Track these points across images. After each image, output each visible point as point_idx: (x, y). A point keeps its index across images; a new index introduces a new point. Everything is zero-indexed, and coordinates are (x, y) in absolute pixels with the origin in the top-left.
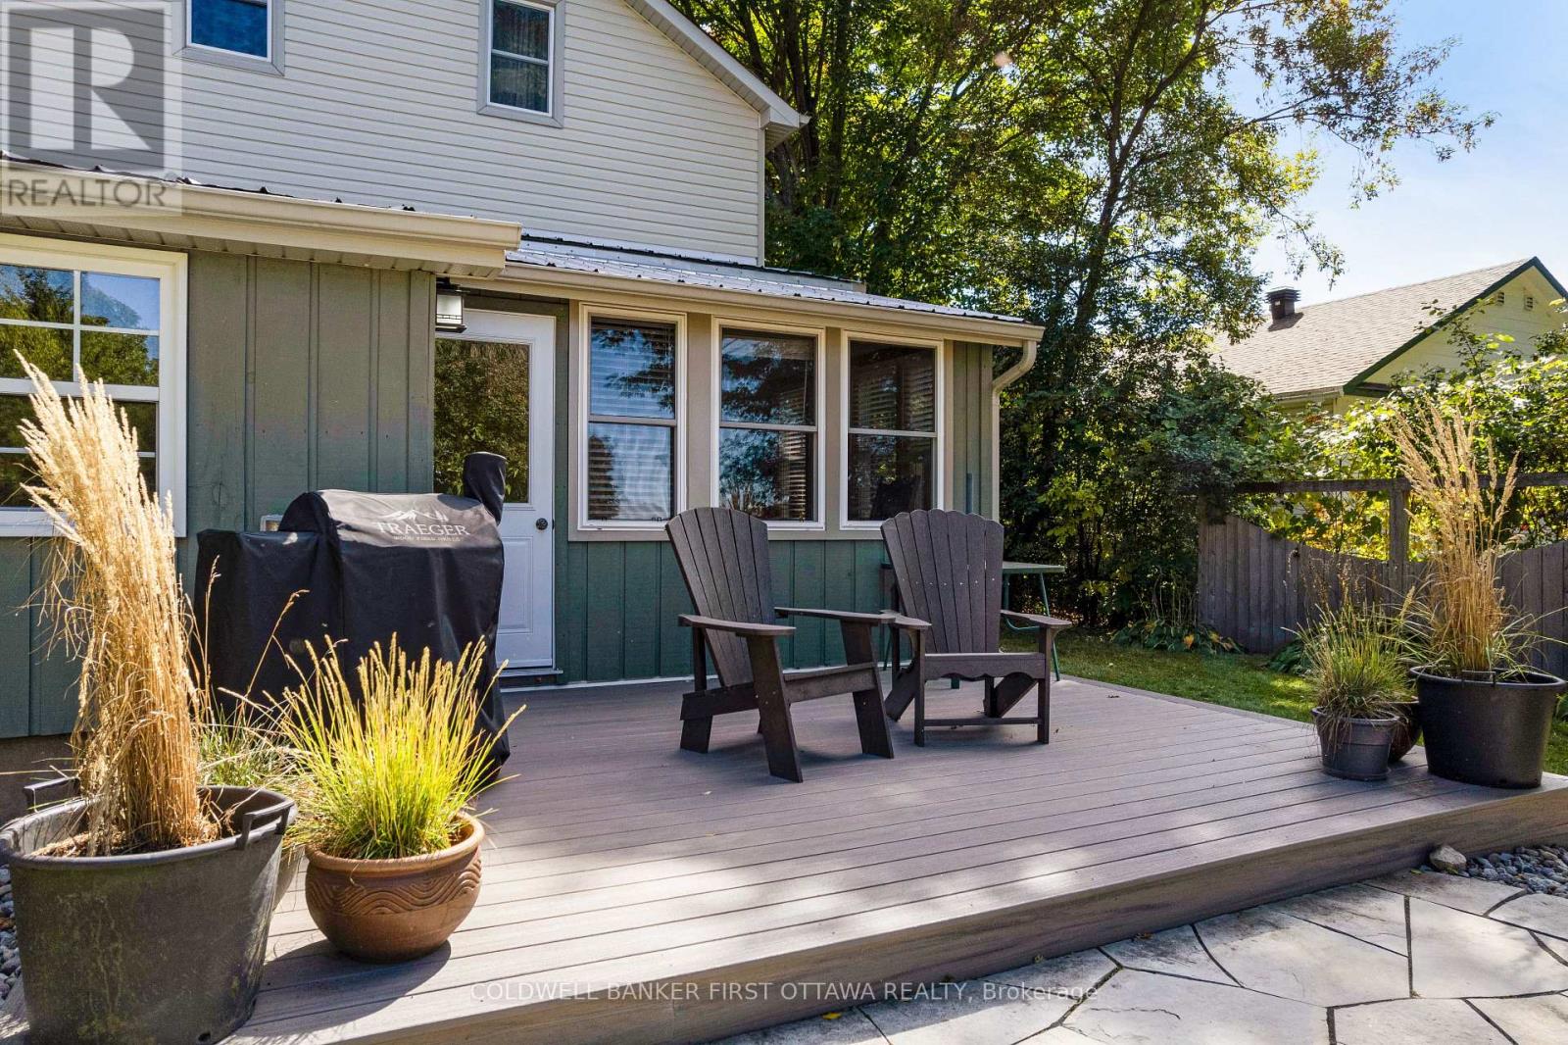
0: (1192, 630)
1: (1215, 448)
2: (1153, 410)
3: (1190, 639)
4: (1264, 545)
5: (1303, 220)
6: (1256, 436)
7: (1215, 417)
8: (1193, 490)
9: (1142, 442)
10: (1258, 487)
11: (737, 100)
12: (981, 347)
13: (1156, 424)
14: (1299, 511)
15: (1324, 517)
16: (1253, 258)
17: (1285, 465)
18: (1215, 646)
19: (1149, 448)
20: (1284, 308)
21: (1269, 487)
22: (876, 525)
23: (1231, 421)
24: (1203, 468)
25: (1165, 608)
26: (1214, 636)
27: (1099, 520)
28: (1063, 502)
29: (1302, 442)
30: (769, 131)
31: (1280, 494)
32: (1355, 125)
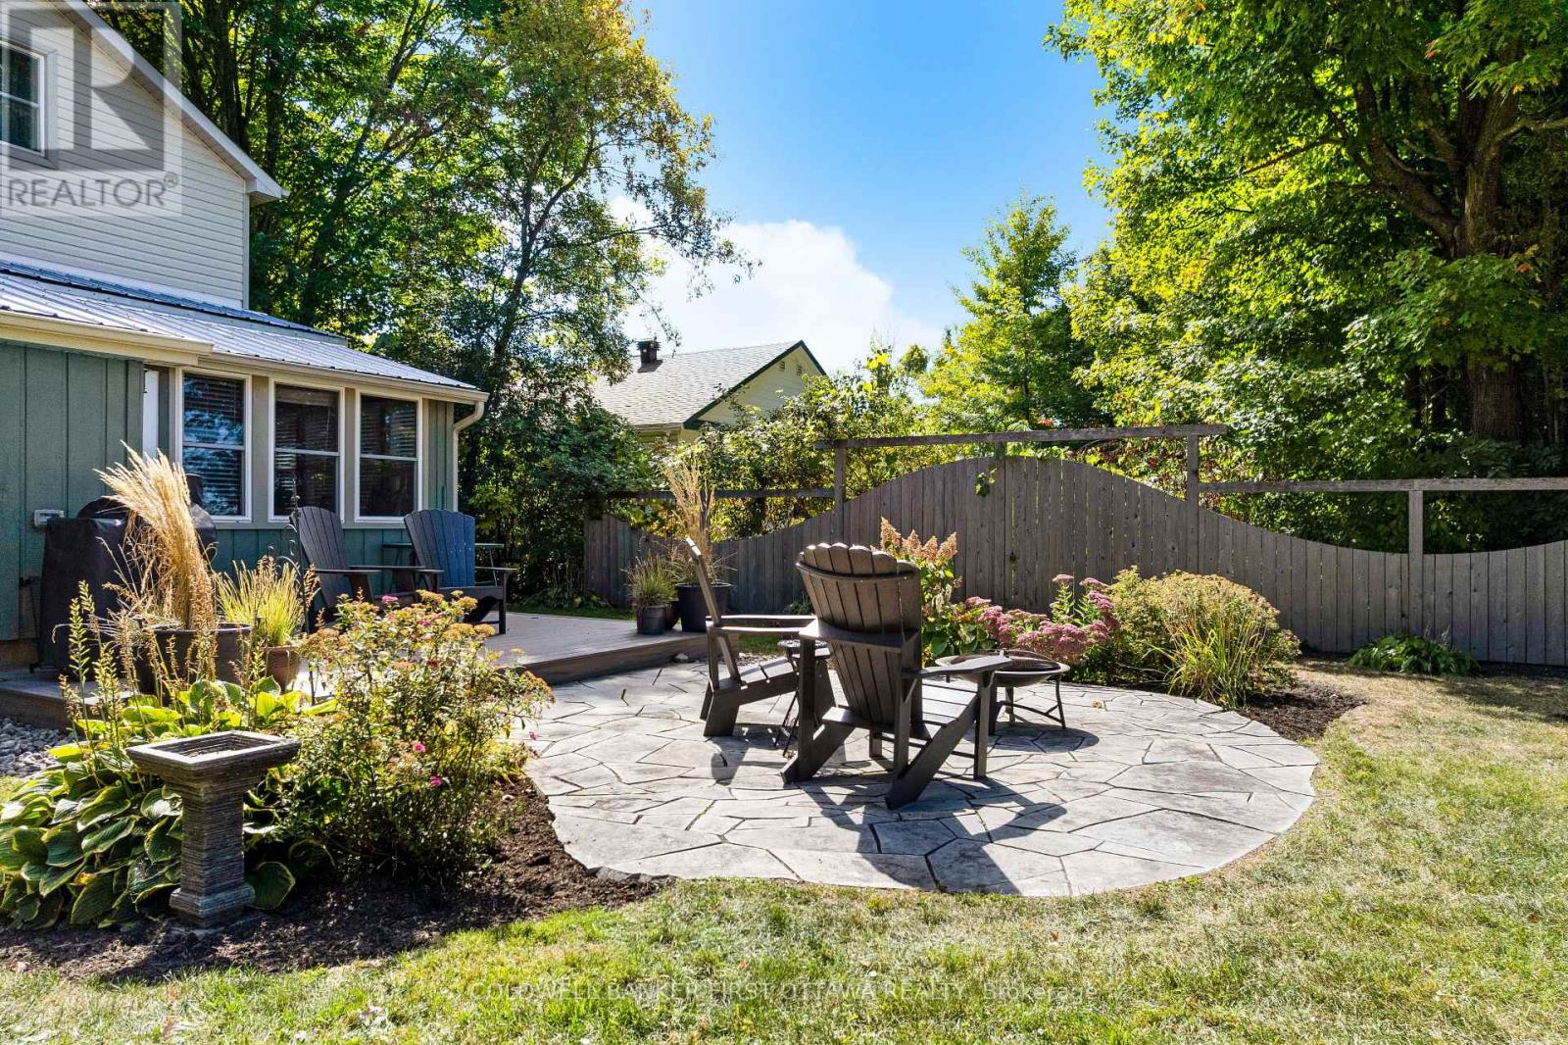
0: (580, 594)
1: (594, 468)
2: (553, 437)
3: (578, 600)
4: (628, 534)
5: (656, 306)
6: (622, 459)
7: (594, 444)
8: (580, 496)
9: (545, 461)
10: (622, 494)
11: (226, 167)
12: (446, 403)
13: (555, 448)
14: (649, 510)
15: (664, 515)
16: (626, 319)
17: (640, 480)
18: (596, 604)
19: (550, 466)
20: (650, 355)
21: (630, 495)
22: (400, 519)
23: (606, 448)
24: (586, 481)
25: (561, 581)
26: (594, 598)
27: (513, 516)
28: (488, 504)
29: (651, 464)
30: (253, 197)
31: (638, 499)
32: (688, 247)
